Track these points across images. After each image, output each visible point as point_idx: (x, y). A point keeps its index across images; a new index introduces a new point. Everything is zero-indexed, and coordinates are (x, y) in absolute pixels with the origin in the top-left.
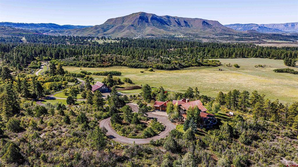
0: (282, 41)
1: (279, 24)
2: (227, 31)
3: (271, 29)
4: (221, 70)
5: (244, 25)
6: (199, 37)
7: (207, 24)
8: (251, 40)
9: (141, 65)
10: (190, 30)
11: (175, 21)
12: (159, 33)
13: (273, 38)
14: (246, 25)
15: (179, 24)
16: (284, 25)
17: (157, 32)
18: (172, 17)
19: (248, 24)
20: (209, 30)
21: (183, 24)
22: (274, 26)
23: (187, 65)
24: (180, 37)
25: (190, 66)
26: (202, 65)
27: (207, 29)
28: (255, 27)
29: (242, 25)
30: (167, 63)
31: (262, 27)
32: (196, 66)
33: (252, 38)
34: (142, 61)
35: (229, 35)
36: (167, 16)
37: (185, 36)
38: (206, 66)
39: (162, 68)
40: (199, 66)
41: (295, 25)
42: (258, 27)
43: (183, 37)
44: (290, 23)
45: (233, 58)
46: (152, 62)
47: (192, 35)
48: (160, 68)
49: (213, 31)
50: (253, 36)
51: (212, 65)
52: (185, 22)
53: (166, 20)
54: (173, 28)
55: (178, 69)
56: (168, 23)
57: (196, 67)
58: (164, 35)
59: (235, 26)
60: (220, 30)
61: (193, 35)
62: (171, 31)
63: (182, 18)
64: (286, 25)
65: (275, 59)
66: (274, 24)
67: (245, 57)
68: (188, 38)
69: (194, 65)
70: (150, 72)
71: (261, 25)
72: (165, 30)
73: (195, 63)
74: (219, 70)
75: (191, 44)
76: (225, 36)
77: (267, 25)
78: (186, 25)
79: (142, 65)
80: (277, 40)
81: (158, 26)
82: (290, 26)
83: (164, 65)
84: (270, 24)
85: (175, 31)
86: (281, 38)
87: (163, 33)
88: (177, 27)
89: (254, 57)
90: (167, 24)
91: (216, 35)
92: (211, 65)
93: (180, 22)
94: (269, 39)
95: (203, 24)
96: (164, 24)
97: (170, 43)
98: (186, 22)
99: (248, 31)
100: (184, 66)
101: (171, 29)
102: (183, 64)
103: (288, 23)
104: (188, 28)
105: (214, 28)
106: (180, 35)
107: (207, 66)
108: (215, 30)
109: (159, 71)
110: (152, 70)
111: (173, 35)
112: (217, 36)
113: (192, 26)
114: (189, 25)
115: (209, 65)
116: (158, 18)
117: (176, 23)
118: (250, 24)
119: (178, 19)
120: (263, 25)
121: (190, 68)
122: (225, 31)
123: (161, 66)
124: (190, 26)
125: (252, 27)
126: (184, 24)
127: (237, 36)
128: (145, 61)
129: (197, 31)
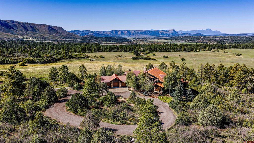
0: (113, 43)
1: (107, 31)
2: (71, 35)
3: (102, 35)
4: (92, 61)
5: (82, 32)
6: (48, 40)
7: (53, 29)
8: (92, 42)
9: (7, 60)
10: (38, 34)
11: (21, 25)
12: (5, 37)
13: (107, 40)
14: (83, 31)
15: (26, 28)
16: (111, 32)
17: (3, 35)
18: (17, 22)
19: (85, 31)
20: (55, 34)
21: (29, 28)
22: (104, 32)
23: (58, 58)
24: (29, 40)
25: (62, 59)
26: (73, 58)
27: (53, 34)
28: (90, 33)
29: (80, 31)
30: (37, 57)
31: (96, 33)
32: (68, 58)
33: (92, 40)
34: (7, 56)
35: (73, 38)
36: (12, 21)
37: (33, 39)
38: (76, 58)
39: (34, 62)
40: (70, 58)
41: (118, 32)
42: (93, 33)
43: (32, 40)
44: (114, 31)
45: (93, 52)
46: (19, 57)
47: (40, 38)
48: (31, 62)
49: (59, 35)
50: (93, 39)
51: (82, 58)
52: (31, 27)
53: (11, 24)
54: (21, 32)
55: (52, 62)
56: (14, 27)
57: (68, 60)
58: (12, 38)
59: (75, 32)
60: (65, 35)
61: (42, 38)
62: (18, 35)
63: (28, 23)
64: (112, 32)
65: (123, 52)
66: (104, 31)
67: (101, 52)
68: (37, 41)
69: (65, 58)
70: (21, 66)
71: (95, 31)
72: (11, 34)
73: (66, 56)
74: (91, 61)
75: (46, 45)
76: (70, 39)
77: (98, 31)
78: (32, 30)
79: (9, 60)
80: (111, 42)
81: (3, 30)
82: (114, 32)
83: (35, 59)
84: (101, 31)
85: (22, 35)
86: (113, 41)
87: (10, 37)
88: (24, 32)
89: (108, 51)
90: (13, 29)
91: (62, 39)
92: (80, 57)
93: (27, 27)
94: (105, 41)
95: (49, 29)
96: (10, 28)
97: (23, 44)
98: (33, 28)
99: (87, 35)
100: (57, 59)
101: (18, 33)
102: (55, 57)
103: (113, 31)
104: (35, 32)
105: (59, 32)
106: (29, 38)
107: (78, 58)
108: (61, 34)
109: (32, 65)
110: (23, 65)
111: (22, 38)
112: (64, 39)
113: (38, 31)
114: (35, 30)
115: (79, 58)
116: (2, 22)
117: (23, 28)
118: (86, 31)
119: (24, 24)
120: (96, 31)
121: (63, 60)
122: (69, 35)
123: (32, 60)
124: (37, 30)
125: (89, 33)
126: (31, 29)
127: (80, 39)
128: (12, 57)
129: (44, 35)
